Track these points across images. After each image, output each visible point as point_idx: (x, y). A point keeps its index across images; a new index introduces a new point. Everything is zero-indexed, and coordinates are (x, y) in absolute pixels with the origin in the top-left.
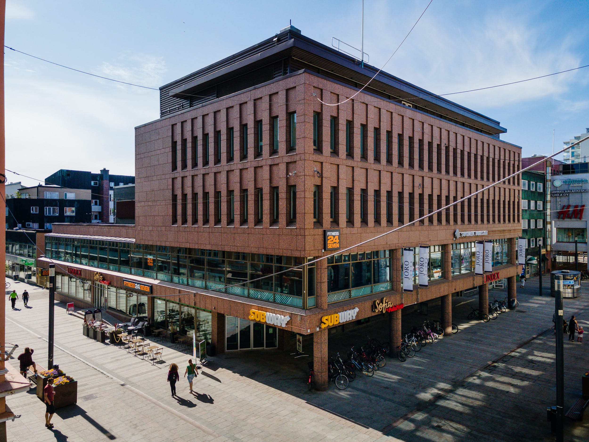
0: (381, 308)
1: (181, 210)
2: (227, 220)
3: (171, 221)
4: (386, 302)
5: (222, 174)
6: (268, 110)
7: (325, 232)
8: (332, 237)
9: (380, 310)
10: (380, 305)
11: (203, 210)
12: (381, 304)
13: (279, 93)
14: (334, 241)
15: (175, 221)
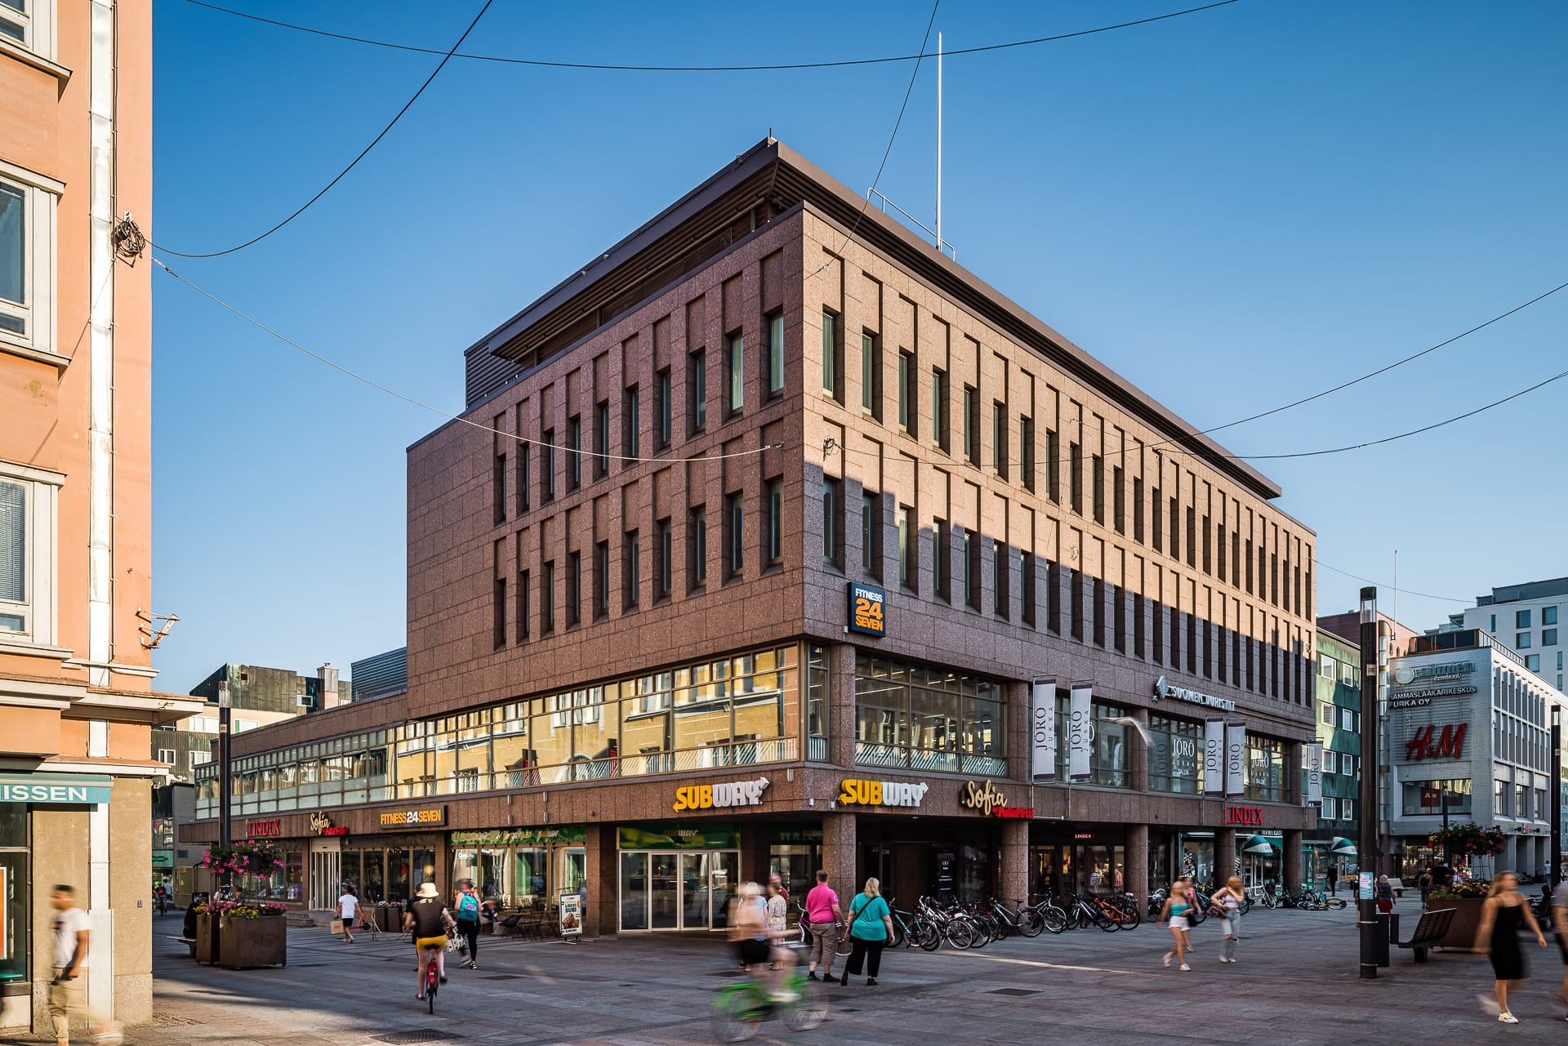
0: (979, 802)
1: (515, 609)
2: (623, 602)
3: (492, 642)
4: (991, 791)
5: (610, 497)
6: (720, 320)
7: (850, 587)
8: (868, 604)
9: (979, 806)
10: (978, 794)
11: (567, 594)
12: (980, 792)
13: (745, 273)
14: (871, 612)
15: (500, 641)
